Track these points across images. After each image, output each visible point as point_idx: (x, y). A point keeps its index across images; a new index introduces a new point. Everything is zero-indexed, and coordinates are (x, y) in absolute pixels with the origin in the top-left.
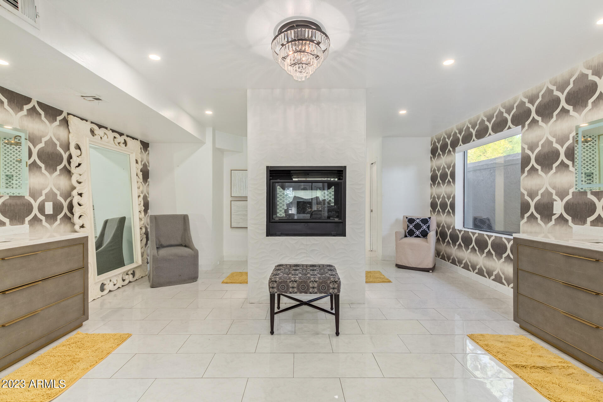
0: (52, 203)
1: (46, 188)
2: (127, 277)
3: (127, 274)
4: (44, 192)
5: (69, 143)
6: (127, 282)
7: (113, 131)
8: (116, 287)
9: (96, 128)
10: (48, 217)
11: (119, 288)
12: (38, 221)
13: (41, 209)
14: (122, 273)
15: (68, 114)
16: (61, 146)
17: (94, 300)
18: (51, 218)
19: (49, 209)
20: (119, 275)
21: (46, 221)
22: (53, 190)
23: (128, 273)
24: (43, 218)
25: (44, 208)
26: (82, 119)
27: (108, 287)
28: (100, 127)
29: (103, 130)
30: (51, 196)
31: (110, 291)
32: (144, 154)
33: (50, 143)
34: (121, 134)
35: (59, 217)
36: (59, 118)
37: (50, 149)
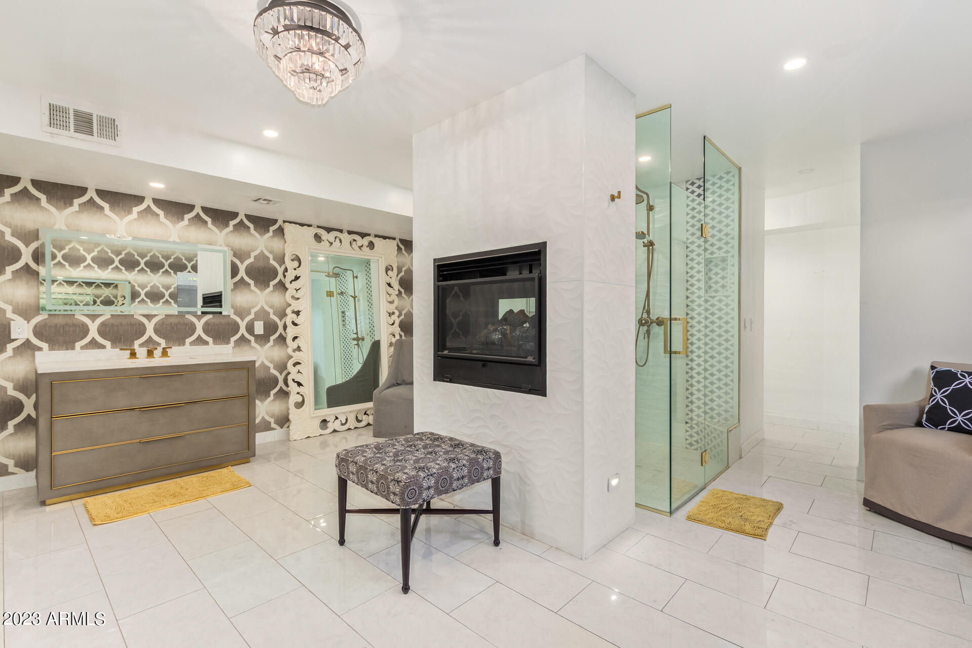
0: (262, 322)
1: (256, 306)
2: (365, 417)
3: (365, 414)
4: (253, 311)
5: (284, 255)
6: (363, 423)
7: (350, 233)
8: (346, 427)
9: (322, 232)
10: (258, 338)
11: (350, 429)
12: (246, 342)
13: (250, 328)
14: (356, 410)
15: (284, 222)
16: (274, 259)
17: (309, 437)
18: (263, 339)
19: (259, 328)
20: (350, 414)
21: (256, 342)
22: (265, 308)
23: (367, 413)
24: (252, 339)
25: (254, 327)
26: (302, 225)
27: (331, 426)
28: (329, 230)
29: (334, 234)
30: (262, 315)
31: (335, 431)
32: (408, 257)
33: (262, 257)
34: (363, 235)
35: (273, 338)
36: (272, 229)
37: (261, 264)
